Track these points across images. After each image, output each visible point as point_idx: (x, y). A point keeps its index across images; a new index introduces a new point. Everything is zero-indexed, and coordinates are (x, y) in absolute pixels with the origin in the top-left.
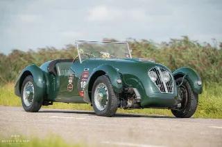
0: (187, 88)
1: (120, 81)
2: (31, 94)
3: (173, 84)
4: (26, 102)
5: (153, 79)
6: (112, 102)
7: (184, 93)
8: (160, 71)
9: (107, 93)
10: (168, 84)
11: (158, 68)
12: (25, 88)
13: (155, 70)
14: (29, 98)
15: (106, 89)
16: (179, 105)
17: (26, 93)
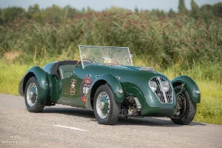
0: (185, 96)
1: (121, 91)
2: (35, 94)
3: (173, 94)
4: (29, 102)
5: (154, 89)
6: (114, 111)
7: (183, 101)
8: (160, 81)
9: (109, 101)
10: (167, 93)
11: (159, 78)
12: (29, 88)
13: (155, 80)
14: (33, 99)
15: (108, 98)
16: (178, 113)
17: (29, 94)
